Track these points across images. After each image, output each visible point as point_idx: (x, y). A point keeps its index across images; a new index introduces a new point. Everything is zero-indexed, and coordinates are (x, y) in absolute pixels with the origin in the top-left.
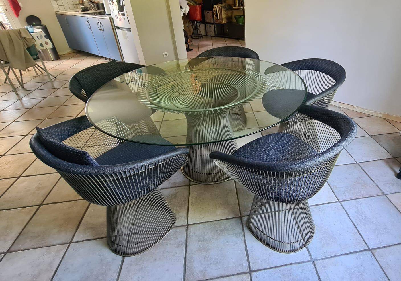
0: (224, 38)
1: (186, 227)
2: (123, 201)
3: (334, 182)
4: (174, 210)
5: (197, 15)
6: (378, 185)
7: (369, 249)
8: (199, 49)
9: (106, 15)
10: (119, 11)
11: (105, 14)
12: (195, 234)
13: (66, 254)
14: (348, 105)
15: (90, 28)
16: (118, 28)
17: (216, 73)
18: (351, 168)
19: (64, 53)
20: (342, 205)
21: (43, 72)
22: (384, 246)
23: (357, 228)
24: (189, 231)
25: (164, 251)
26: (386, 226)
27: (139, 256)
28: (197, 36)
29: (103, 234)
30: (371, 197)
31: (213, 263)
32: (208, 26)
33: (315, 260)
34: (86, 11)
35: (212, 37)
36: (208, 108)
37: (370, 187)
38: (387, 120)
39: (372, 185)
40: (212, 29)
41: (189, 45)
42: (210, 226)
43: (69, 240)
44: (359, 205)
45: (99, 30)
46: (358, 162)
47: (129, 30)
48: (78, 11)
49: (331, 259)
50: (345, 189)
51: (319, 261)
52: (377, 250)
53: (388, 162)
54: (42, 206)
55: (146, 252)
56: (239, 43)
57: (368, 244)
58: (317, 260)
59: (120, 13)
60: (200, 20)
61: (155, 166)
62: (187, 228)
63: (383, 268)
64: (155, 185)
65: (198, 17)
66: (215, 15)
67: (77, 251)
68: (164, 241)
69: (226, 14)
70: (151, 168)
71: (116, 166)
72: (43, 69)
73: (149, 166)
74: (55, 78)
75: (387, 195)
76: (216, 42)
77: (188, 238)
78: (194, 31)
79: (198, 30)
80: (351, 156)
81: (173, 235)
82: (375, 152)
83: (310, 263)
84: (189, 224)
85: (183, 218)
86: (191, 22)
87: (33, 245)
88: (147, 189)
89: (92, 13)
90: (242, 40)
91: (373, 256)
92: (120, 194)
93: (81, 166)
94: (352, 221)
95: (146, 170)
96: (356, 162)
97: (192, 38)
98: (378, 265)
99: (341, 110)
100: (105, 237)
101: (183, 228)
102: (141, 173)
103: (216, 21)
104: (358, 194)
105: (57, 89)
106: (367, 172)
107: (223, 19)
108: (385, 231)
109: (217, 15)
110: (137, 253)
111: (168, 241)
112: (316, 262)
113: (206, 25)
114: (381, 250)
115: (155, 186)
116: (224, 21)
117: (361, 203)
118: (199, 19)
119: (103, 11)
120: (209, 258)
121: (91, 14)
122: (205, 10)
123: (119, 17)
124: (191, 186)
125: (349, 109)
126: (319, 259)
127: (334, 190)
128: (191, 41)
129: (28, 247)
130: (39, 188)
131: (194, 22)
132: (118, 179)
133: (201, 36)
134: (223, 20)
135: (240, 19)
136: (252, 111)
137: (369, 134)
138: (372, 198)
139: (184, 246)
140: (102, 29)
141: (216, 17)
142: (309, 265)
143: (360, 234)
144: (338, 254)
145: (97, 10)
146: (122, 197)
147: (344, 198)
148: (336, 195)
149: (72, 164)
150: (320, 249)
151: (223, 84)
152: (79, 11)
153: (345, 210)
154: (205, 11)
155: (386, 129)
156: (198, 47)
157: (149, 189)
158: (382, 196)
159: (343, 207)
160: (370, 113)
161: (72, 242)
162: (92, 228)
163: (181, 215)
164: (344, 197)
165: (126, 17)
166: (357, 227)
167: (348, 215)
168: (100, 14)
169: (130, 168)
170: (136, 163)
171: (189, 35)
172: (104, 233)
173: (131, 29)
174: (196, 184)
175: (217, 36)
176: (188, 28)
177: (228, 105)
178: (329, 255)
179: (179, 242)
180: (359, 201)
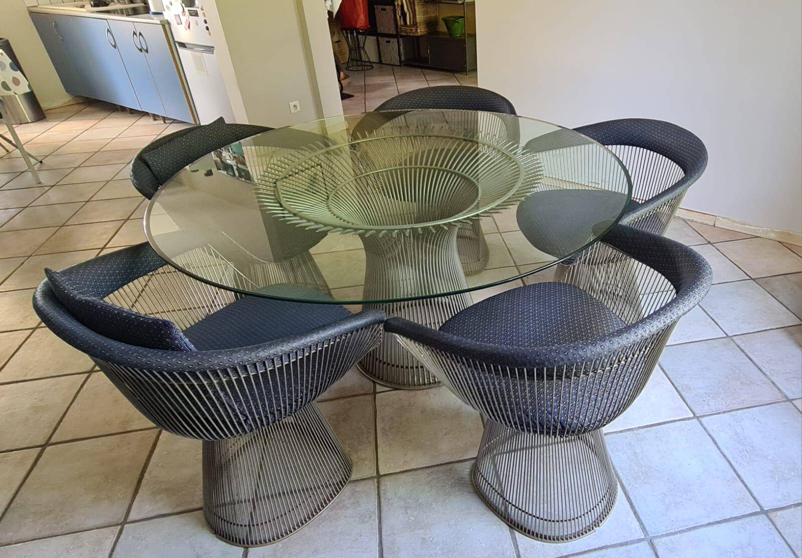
0: (420, 70)
1: (376, 480)
2: (246, 428)
3: (683, 377)
4: (347, 446)
5: (359, 16)
6: (775, 381)
7: (763, 512)
8: (367, 94)
9: (152, 16)
10: (183, 5)
11: (149, 13)
12: (396, 494)
13: (118, 548)
14: (704, 215)
15: (115, 47)
16: (183, 45)
17: (410, 149)
18: (717, 347)
19: (55, 105)
20: (702, 425)
21: (10, 150)
22: (792, 503)
23: (735, 471)
24: (382, 488)
25: (332, 532)
26: (795, 463)
27: (279, 544)
28: (359, 63)
29: (194, 503)
30: (762, 405)
31: (440, 552)
32: (383, 41)
33: (653, 537)
34: (103, 6)
35: (394, 67)
36: (409, 223)
37: (758, 385)
38: (786, 246)
39: (763, 382)
40: (393, 51)
41: (343, 85)
42: (428, 477)
43: (120, 517)
44: (738, 424)
45: (139, 51)
46: (729, 335)
47: (210, 49)
48: (83, 7)
49: (686, 533)
50: (707, 392)
51: (664, 539)
52: (779, 513)
53: (794, 334)
54: (48, 448)
55: (294, 536)
56: (455, 79)
57: (759, 501)
58: (656, 537)
59: (186, 9)
60: (366, 28)
61: (316, 350)
62: (378, 482)
63: (793, 548)
64: (314, 393)
65: (362, 20)
66: (400, 17)
67: (142, 540)
68: (331, 512)
69: (426, 13)
70: (307, 354)
71: (237, 352)
72: (10, 142)
73: (305, 352)
74: (41, 162)
75: (794, 402)
76: (403, 77)
77: (382, 504)
78: (353, 52)
79: (362, 51)
80: (716, 323)
81: (350, 499)
82: (765, 312)
83: (645, 545)
84: (382, 473)
85: (368, 462)
86: (344, 32)
87: (41, 532)
88: (296, 401)
89: (117, 10)
90: (462, 74)
91: (773, 526)
92: (241, 414)
93: (158, 352)
94: (725, 456)
95: (297, 359)
96: (726, 334)
97: (347, 69)
98: (783, 542)
99: (688, 226)
100: (200, 509)
101: (370, 482)
102: (288, 366)
103: (401, 30)
104: (733, 401)
105: (47, 188)
106: (749, 354)
107: (418, 25)
108: (792, 473)
109: (404, 14)
110: (274, 539)
111: (339, 511)
112: (656, 542)
113: (380, 39)
114: (786, 511)
115: (313, 395)
116: (421, 31)
117: (742, 419)
118: (363, 24)
119: (143, 4)
120: (431, 543)
121: (114, 13)
122: (377, 4)
123: (184, 19)
124: (377, 395)
125: (706, 222)
126: (662, 536)
127: (683, 394)
128: (346, 77)
129: (30, 534)
130: (36, 409)
131: (352, 33)
132: (239, 381)
133: (368, 64)
134: (417, 27)
135: (456, 24)
136: (498, 232)
137: (750, 277)
138: (763, 407)
139: (375, 520)
140: (145, 49)
141: (402, 21)
142: (642, 548)
143: (742, 481)
144: (701, 524)
145: (127, 2)
146: (244, 420)
147: (707, 410)
148: (688, 403)
149: (141, 350)
150: (663, 515)
151: (442, 170)
152: (85, 7)
153: (710, 435)
154: (375, 6)
155: (786, 263)
156: (365, 89)
157: (301, 402)
158: (783, 403)
159: (705, 429)
160: (750, 229)
161: (128, 521)
162: (168, 490)
163: (363, 456)
164: (706, 407)
165: (201, 18)
166: (735, 468)
167: (716, 443)
168: (135, 12)
169: (266, 354)
170: (278, 345)
171: (342, 62)
172: (198, 500)
173: (213, 47)
174: (389, 389)
175: (404, 66)
176: (339, 47)
177: (455, 218)
178: (682, 527)
179: (365, 513)
180: (736, 415)
